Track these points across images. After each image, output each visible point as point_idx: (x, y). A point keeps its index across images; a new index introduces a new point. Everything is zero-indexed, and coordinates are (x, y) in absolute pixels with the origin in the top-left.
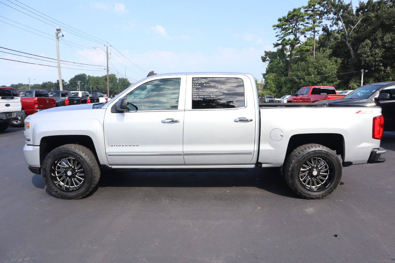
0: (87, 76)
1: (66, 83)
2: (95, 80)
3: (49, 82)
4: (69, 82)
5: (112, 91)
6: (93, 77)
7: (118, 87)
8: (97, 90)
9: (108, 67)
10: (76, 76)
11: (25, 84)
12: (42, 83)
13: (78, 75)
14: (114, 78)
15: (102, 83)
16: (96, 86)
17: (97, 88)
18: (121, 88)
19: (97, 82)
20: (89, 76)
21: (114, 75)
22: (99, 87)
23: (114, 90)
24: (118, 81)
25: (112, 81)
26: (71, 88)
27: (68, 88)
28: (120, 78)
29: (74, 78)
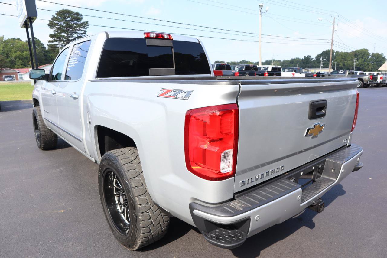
0: (335, 51)
1: (313, 59)
2: (342, 56)
3: (297, 58)
4: (316, 58)
5: (360, 67)
6: (342, 52)
7: (369, 64)
8: (343, 66)
9: (332, 41)
10: (323, 51)
11: (277, 60)
12: (291, 59)
13: (325, 51)
14: (366, 53)
15: (350, 59)
16: (342, 62)
17: (344, 65)
18: (372, 64)
19: (344, 58)
20: (337, 52)
21: (367, 50)
22: (345, 63)
23: (364, 67)
24: (370, 57)
25: (363, 57)
26: (317, 64)
27: (314, 63)
28: (373, 54)
29: (321, 54)
